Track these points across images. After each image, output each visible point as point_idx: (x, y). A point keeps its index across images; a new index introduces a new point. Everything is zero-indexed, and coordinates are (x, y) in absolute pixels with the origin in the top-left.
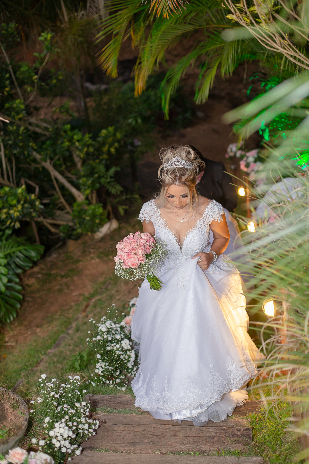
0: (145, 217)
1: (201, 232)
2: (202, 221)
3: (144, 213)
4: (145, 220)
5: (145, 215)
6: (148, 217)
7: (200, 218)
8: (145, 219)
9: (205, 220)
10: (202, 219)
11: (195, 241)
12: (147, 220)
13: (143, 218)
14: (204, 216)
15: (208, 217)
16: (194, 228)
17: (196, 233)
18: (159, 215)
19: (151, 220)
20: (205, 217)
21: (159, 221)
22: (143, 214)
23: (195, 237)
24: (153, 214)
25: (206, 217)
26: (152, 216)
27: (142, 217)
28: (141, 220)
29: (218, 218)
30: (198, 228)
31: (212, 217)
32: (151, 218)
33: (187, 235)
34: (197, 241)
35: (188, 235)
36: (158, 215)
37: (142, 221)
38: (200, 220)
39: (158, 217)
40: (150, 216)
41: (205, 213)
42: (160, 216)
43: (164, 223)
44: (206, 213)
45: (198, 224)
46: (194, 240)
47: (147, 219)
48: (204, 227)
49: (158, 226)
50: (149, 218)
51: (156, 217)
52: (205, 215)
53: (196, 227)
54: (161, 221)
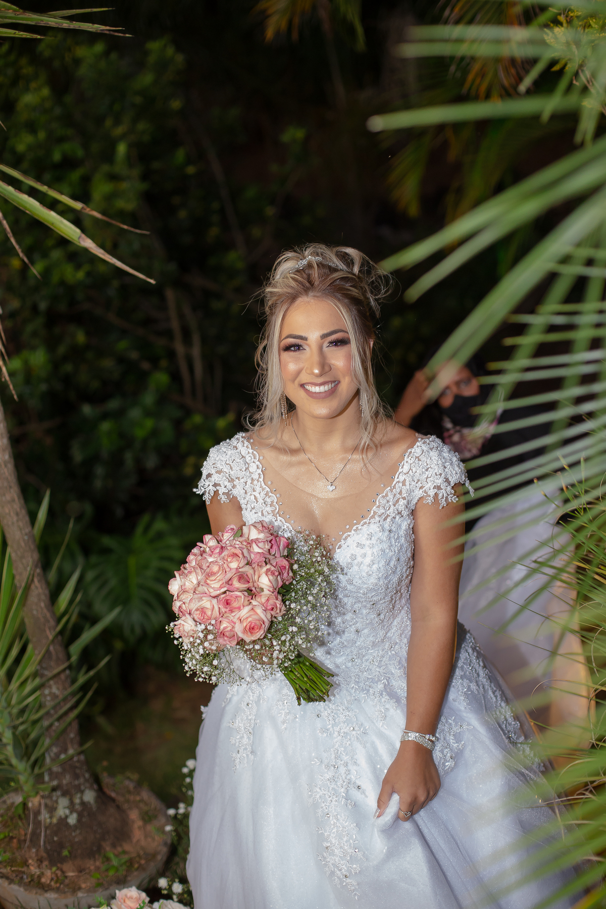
0: (215, 485)
1: (387, 533)
2: (390, 496)
3: (213, 471)
4: (216, 492)
5: (216, 478)
6: (227, 483)
7: (385, 487)
8: (218, 490)
9: (400, 493)
10: (391, 490)
11: (368, 560)
12: (224, 494)
13: (211, 487)
14: (396, 480)
15: (407, 483)
16: (367, 520)
17: (371, 536)
18: (260, 477)
19: (235, 492)
20: (401, 485)
21: (257, 495)
22: (209, 475)
23: (368, 548)
24: (241, 474)
25: (404, 483)
26: (238, 478)
27: (207, 484)
28: (203, 494)
29: (439, 488)
30: (377, 519)
31: (419, 485)
32: (234, 487)
33: (343, 542)
34: (372, 561)
35: (346, 539)
36: (256, 476)
37: (206, 498)
38: (387, 495)
39: (255, 482)
40: (231, 480)
41: (400, 470)
42: (261, 480)
43: (272, 502)
44: (405, 471)
45: (378, 507)
46: (364, 555)
47: (222, 490)
48: (398, 517)
49: (254, 511)
50: (229, 485)
51: (249, 481)
52: (402, 478)
53: (373, 517)
54: (263, 494)
